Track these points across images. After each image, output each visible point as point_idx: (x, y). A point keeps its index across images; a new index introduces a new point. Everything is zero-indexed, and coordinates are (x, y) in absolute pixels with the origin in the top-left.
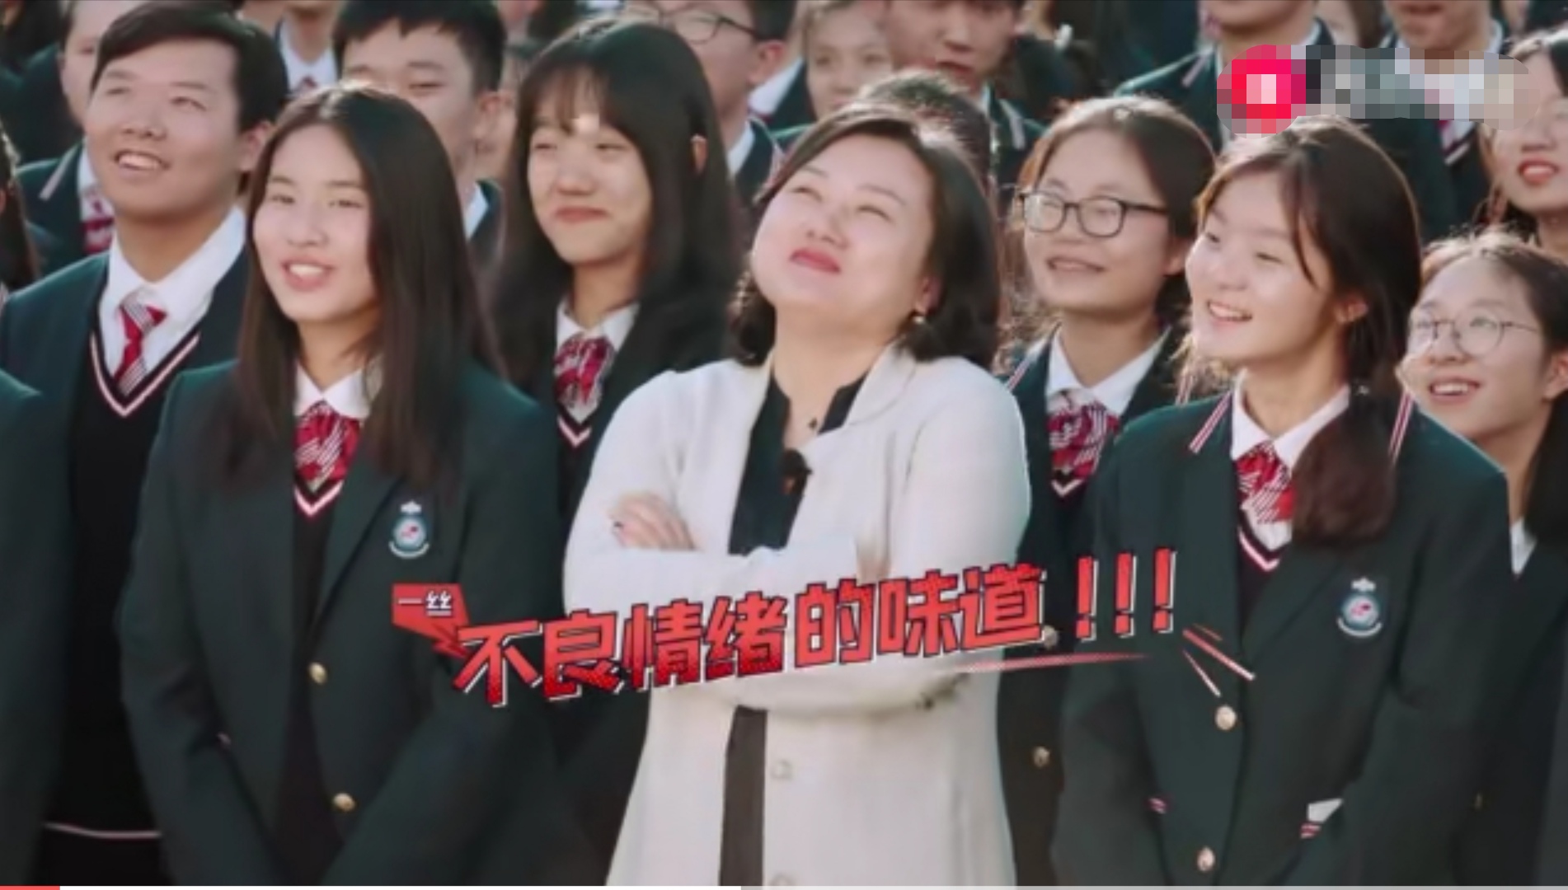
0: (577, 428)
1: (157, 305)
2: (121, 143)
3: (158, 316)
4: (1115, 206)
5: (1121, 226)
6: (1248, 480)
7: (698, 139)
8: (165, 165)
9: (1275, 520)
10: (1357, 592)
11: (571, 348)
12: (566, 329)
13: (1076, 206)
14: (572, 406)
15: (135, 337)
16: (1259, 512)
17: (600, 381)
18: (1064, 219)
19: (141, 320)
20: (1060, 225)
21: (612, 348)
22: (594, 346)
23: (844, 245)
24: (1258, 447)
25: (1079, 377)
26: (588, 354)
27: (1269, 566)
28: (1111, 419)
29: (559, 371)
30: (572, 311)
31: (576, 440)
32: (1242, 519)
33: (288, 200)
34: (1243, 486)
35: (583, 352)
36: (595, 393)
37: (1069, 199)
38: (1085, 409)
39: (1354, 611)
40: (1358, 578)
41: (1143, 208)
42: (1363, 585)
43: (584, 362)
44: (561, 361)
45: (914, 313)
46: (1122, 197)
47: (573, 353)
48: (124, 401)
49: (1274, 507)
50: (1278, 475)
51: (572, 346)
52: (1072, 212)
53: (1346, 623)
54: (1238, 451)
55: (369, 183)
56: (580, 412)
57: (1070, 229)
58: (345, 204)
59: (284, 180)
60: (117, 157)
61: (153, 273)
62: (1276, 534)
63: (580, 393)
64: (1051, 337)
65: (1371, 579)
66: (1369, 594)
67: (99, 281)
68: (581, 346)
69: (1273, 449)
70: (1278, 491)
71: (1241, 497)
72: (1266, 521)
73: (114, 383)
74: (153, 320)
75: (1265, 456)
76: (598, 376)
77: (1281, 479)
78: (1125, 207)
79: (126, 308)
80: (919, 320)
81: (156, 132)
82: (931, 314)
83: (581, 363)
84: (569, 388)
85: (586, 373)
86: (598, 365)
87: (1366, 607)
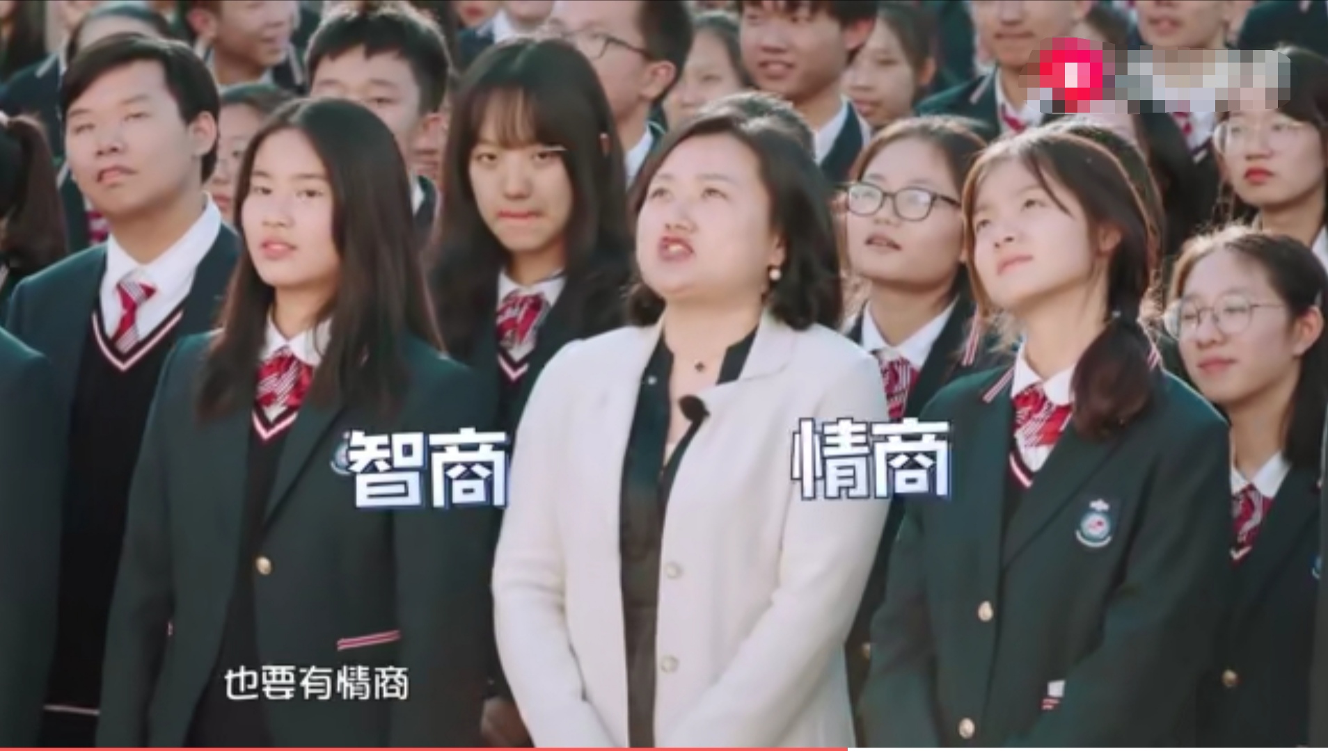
0: (515, 366)
1: (149, 283)
3: (149, 292)
4: (925, 196)
5: (928, 214)
6: (1023, 412)
7: (603, 135)
9: (1039, 444)
10: (1093, 511)
11: (511, 302)
12: (506, 286)
13: (893, 196)
14: (511, 348)
15: (130, 307)
16: (1027, 437)
17: (535, 328)
18: (881, 205)
19: (135, 295)
20: (878, 211)
21: (547, 303)
22: (531, 301)
23: (694, 230)
24: (1032, 386)
25: (886, 338)
26: (525, 307)
27: (1029, 485)
29: (500, 320)
30: (512, 276)
31: (513, 375)
32: (1013, 447)
33: (267, 191)
34: (1019, 419)
35: (521, 305)
36: (530, 334)
37: (886, 189)
38: (892, 364)
39: (1091, 526)
40: (1096, 499)
41: (946, 200)
42: (1100, 505)
43: (522, 313)
44: (502, 312)
46: (932, 189)
47: (513, 306)
48: (123, 357)
49: (1039, 433)
50: (1045, 407)
51: (512, 300)
52: (889, 201)
53: (1083, 535)
54: (1015, 391)
55: (331, 176)
56: (518, 353)
57: (885, 213)
58: (311, 194)
59: (263, 174)
61: (144, 258)
62: (1036, 456)
63: (517, 337)
64: (863, 306)
65: (1106, 501)
66: (1104, 513)
67: (99, 267)
68: (520, 301)
69: (1042, 390)
70: (1042, 420)
71: (1014, 426)
72: (1032, 445)
73: (112, 344)
74: (145, 295)
75: (1036, 394)
76: (535, 322)
77: (1046, 410)
78: (934, 198)
79: (123, 286)
80: (776, 274)
81: (118, 145)
83: (519, 314)
84: (509, 334)
85: (523, 321)
86: (534, 316)
87: (1100, 524)
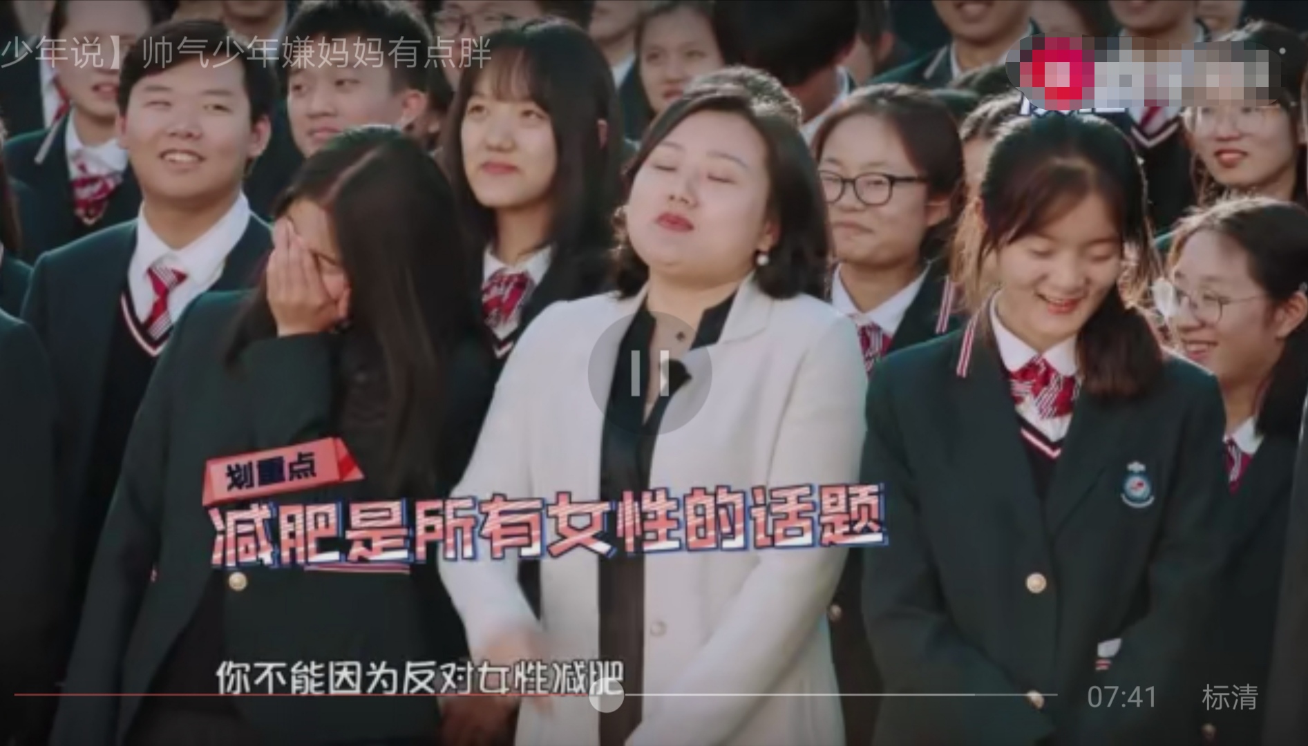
0: (499, 345)
2: (165, 144)
4: (884, 180)
5: (890, 196)
6: (1022, 388)
7: (602, 122)
8: (201, 159)
9: (1055, 416)
10: (1132, 473)
11: (496, 280)
12: (491, 265)
13: (853, 182)
14: (496, 326)
18: (843, 192)
20: (840, 197)
21: (532, 282)
22: (516, 280)
23: (696, 205)
24: (1029, 363)
25: (857, 306)
26: (511, 286)
27: (1056, 454)
28: (885, 337)
29: (485, 298)
30: (496, 253)
31: (499, 353)
34: (1017, 392)
35: (507, 284)
36: (515, 314)
37: (846, 175)
38: (863, 329)
39: (1133, 488)
40: (1132, 462)
41: (908, 180)
42: (1136, 467)
43: (508, 291)
44: (487, 291)
45: (757, 253)
46: (889, 172)
47: (499, 284)
48: (154, 344)
49: (1054, 405)
50: (1053, 382)
51: (497, 278)
52: (850, 190)
53: (1128, 497)
54: (1011, 365)
56: (503, 332)
57: (848, 199)
60: (162, 155)
61: (177, 243)
62: (1055, 429)
63: (503, 317)
65: (1141, 462)
66: (1141, 474)
68: (505, 279)
69: (1044, 361)
70: (1054, 394)
72: (1048, 417)
73: (144, 328)
74: (176, 280)
75: (1038, 367)
76: (520, 302)
78: (893, 180)
79: (154, 270)
80: (763, 260)
81: (196, 132)
82: (773, 253)
83: (505, 292)
84: (494, 312)
85: (508, 300)
86: (519, 296)
87: (1140, 485)
